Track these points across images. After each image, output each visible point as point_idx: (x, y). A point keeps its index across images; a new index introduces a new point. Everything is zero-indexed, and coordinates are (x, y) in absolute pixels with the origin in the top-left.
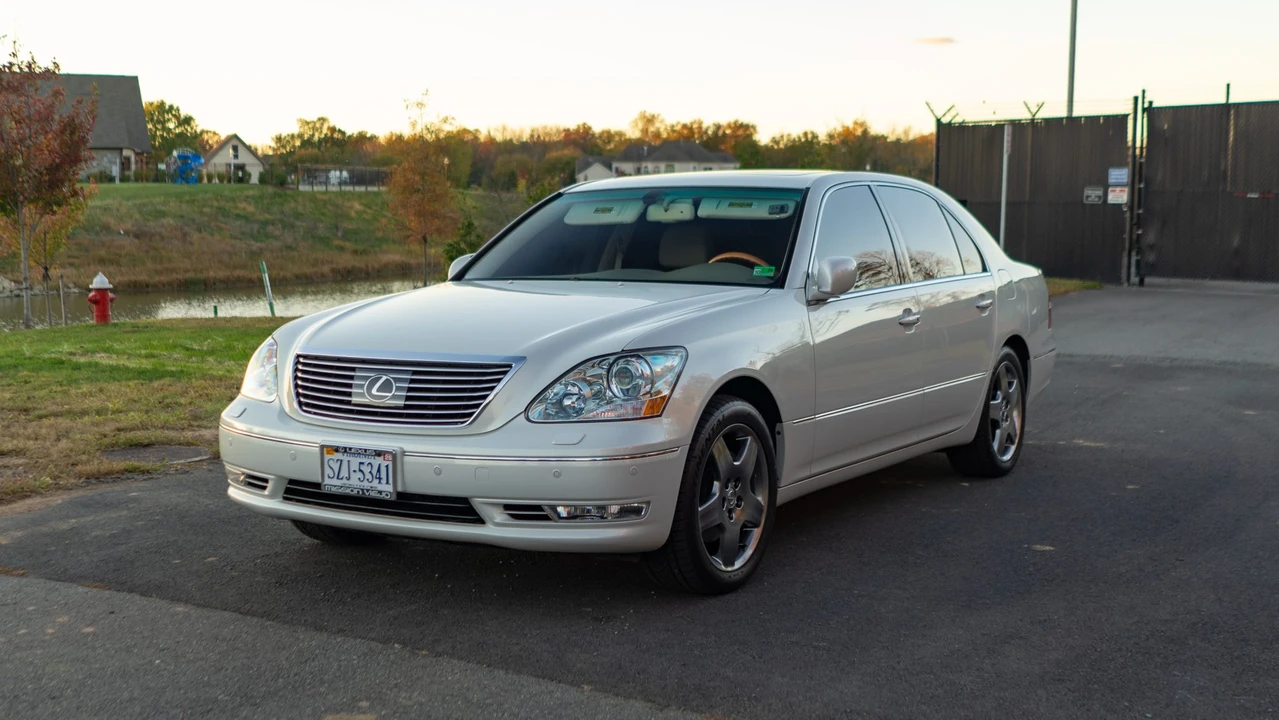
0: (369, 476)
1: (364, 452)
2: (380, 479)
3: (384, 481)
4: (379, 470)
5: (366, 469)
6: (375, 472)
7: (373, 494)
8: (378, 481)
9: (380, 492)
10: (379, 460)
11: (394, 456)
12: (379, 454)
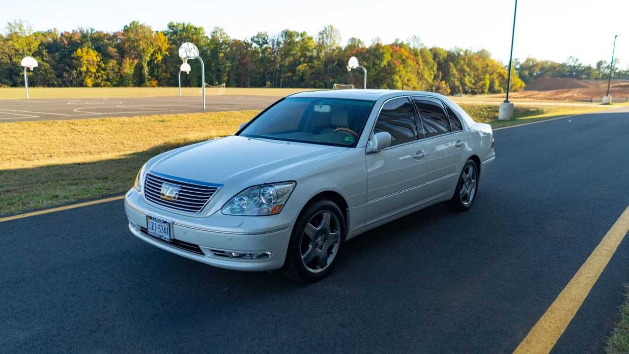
0: (162, 231)
1: (159, 221)
2: (165, 233)
3: (167, 234)
4: (165, 229)
5: (161, 228)
6: (164, 229)
7: (164, 238)
8: (164, 233)
9: (165, 238)
10: (164, 225)
11: (169, 224)
12: (165, 222)
